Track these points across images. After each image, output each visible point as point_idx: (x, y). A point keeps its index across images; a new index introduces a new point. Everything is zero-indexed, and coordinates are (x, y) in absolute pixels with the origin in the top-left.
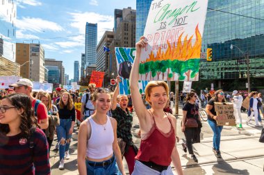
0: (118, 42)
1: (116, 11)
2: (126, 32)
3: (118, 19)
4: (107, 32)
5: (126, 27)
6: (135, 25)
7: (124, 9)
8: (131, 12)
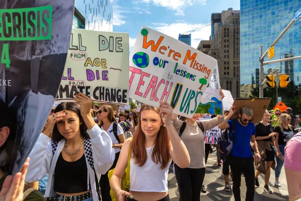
0: (216, 52)
1: (213, 15)
2: (227, 38)
3: (216, 24)
4: (202, 42)
5: (226, 32)
6: (238, 29)
7: (224, 12)
8: (233, 14)
